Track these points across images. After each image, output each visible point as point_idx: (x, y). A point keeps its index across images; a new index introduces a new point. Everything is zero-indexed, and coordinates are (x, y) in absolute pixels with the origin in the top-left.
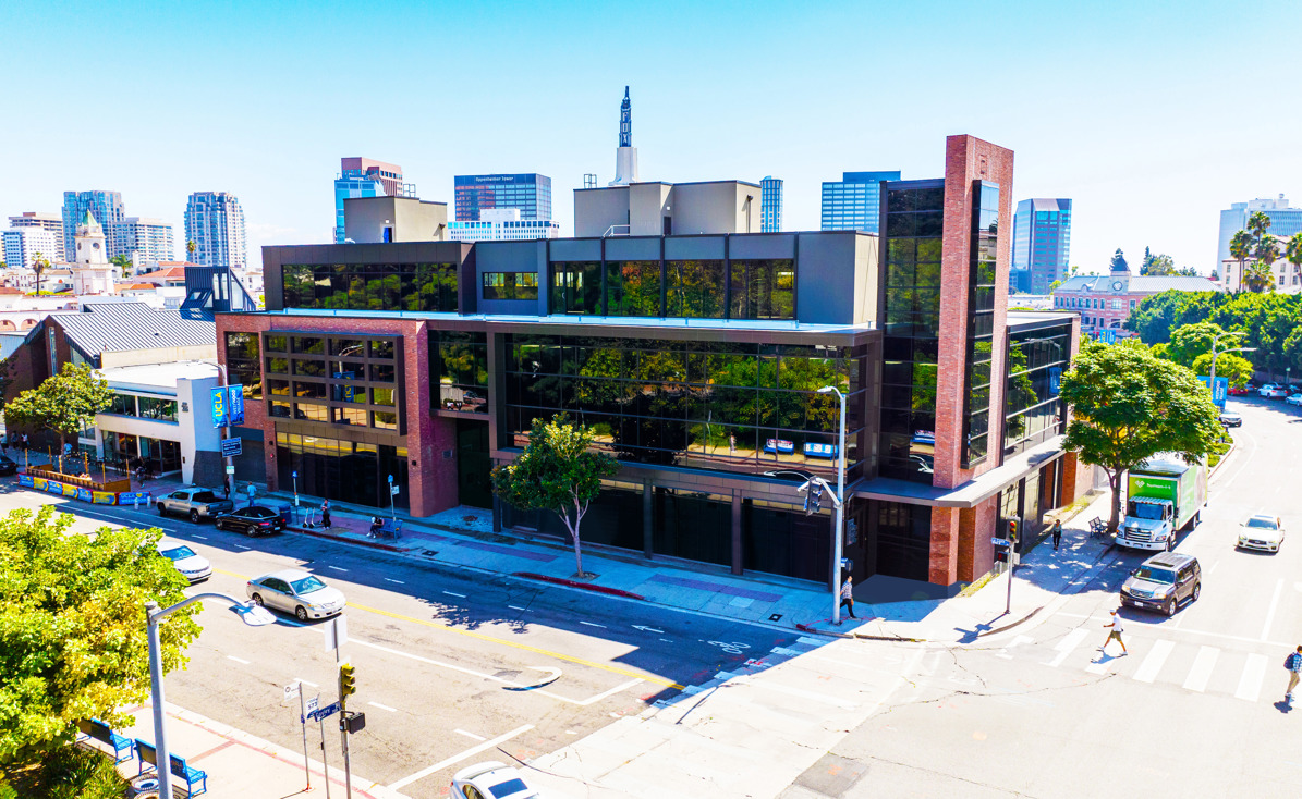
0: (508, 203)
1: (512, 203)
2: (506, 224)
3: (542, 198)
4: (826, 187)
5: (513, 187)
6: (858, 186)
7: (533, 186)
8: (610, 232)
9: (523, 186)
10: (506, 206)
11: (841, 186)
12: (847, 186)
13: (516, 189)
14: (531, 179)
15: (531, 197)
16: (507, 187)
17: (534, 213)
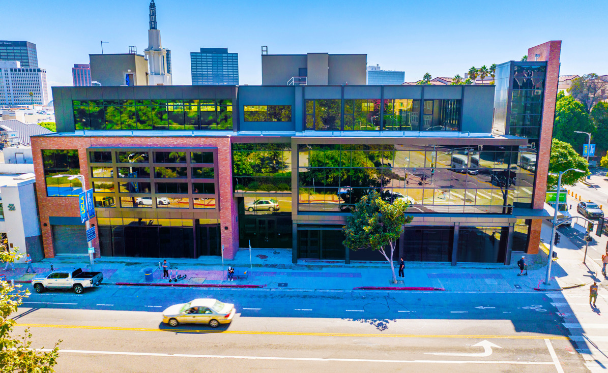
0: (9, 57)
1: (12, 57)
2: (12, 70)
3: (32, 55)
4: (192, 54)
5: (12, 48)
6: (208, 55)
7: (25, 48)
8: (292, 80)
9: (19, 48)
10: (8, 59)
11: (200, 55)
12: (203, 55)
13: (14, 50)
14: (24, 44)
15: (25, 55)
16: (8, 48)
17: (27, 64)
